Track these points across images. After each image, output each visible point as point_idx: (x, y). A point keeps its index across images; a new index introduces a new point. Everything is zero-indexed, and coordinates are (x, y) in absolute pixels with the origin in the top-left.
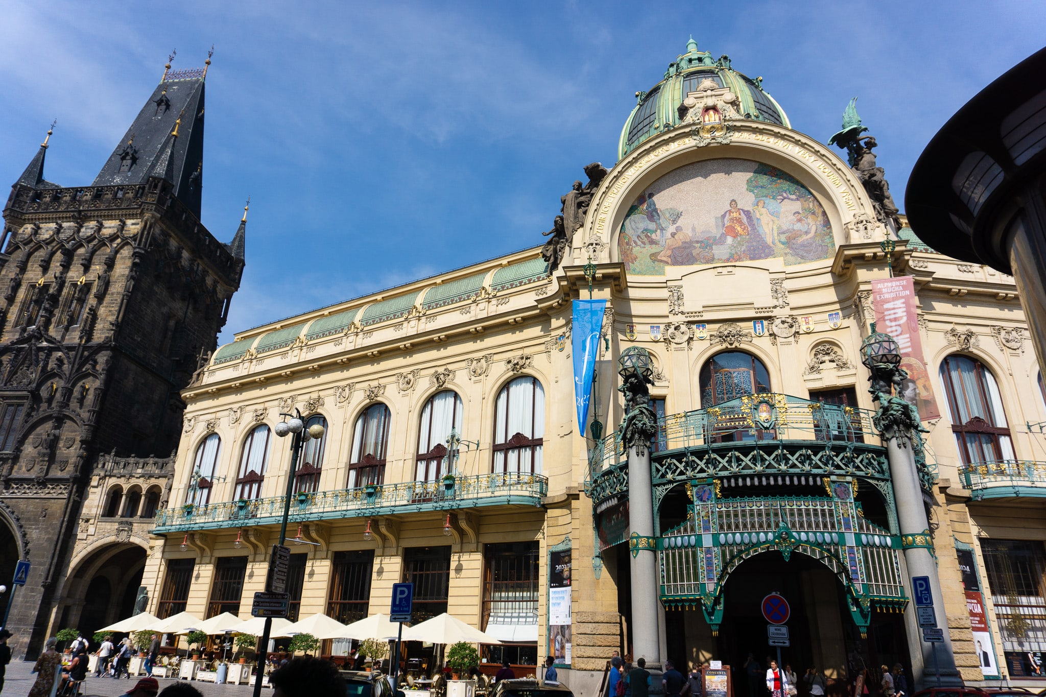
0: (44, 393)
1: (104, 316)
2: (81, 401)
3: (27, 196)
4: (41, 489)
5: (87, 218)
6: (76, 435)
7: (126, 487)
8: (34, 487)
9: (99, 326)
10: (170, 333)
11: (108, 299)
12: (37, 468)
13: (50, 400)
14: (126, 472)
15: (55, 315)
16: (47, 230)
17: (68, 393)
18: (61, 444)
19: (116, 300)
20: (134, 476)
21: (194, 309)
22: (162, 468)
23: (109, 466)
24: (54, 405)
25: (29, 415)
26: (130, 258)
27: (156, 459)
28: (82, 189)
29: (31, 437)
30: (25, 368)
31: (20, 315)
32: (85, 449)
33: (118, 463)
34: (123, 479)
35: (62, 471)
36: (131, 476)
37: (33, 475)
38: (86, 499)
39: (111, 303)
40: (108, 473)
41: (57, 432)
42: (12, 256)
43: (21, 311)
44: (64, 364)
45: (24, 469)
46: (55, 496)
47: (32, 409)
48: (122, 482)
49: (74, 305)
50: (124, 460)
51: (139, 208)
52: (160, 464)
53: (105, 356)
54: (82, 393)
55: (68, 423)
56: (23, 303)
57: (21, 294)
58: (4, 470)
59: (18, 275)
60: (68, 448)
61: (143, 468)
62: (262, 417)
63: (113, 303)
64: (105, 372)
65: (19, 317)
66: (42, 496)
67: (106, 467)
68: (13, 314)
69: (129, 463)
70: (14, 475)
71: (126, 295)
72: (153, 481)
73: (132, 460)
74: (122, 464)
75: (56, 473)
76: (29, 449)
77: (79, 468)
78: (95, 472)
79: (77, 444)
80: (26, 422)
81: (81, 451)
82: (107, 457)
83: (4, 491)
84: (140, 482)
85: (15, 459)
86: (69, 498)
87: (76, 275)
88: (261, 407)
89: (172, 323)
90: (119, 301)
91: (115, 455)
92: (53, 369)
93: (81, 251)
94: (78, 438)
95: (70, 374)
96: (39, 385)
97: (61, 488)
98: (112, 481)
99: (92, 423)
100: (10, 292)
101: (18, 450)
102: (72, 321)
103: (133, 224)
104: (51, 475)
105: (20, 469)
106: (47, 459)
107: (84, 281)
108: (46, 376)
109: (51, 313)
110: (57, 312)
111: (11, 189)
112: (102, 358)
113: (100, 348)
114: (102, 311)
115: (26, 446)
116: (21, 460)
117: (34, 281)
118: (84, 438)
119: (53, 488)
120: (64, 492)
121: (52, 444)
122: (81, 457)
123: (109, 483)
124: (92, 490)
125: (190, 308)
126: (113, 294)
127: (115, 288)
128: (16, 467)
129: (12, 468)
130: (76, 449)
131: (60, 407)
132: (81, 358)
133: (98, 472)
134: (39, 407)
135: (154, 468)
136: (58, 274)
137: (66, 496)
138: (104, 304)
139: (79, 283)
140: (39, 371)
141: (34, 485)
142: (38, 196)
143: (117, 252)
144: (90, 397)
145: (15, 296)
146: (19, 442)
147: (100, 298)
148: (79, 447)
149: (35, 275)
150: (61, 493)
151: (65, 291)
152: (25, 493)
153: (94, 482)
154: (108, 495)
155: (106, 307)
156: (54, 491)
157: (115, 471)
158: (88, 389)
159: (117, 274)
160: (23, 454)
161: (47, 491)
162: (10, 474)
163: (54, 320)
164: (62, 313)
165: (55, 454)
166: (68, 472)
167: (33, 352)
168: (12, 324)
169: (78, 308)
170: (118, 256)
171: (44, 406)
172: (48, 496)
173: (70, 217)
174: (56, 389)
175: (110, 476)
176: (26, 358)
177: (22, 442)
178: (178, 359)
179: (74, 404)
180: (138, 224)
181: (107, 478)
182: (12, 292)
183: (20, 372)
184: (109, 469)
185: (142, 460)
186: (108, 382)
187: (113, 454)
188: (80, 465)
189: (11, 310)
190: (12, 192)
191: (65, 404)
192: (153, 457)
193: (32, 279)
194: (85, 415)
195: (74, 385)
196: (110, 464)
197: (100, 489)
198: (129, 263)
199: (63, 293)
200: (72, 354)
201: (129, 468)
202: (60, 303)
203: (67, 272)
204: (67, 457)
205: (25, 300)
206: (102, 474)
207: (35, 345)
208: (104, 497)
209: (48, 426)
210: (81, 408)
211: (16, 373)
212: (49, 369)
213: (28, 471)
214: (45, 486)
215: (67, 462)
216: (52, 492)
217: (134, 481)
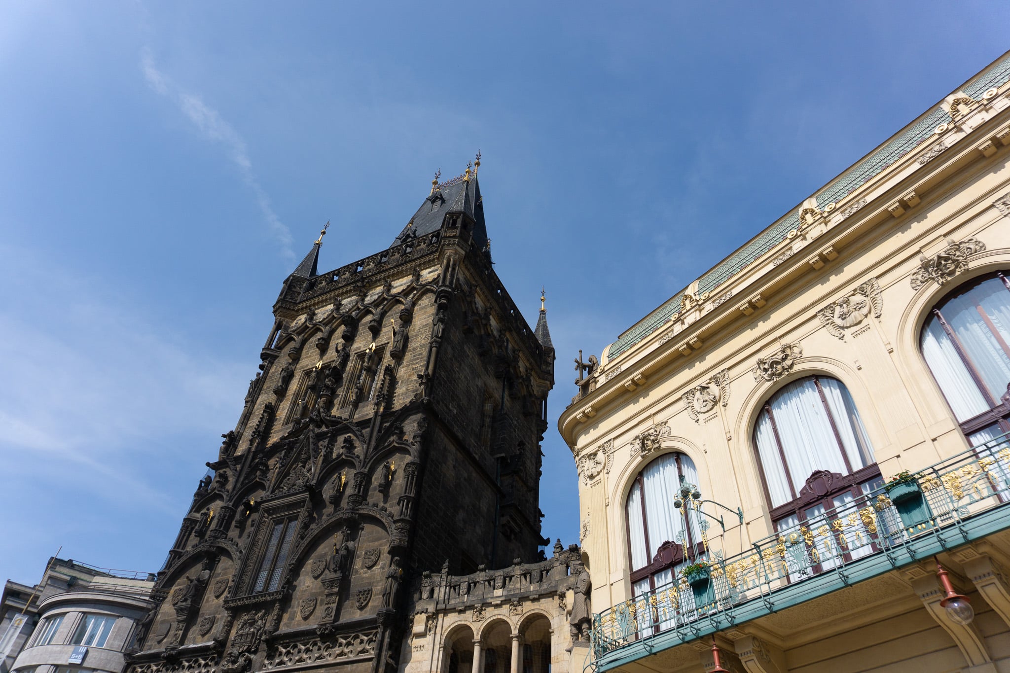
0: (328, 492)
1: (406, 377)
2: (385, 488)
3: (300, 288)
4: (328, 648)
5: (372, 285)
6: (381, 545)
7: (477, 629)
8: (316, 648)
9: (400, 390)
10: (488, 420)
11: (408, 356)
12: (320, 611)
13: (336, 500)
14: (471, 598)
15: (338, 396)
16: (323, 312)
17: (364, 481)
18: (358, 564)
19: (421, 354)
20: (490, 605)
21: (510, 395)
22: (541, 580)
23: (441, 592)
24: (344, 503)
25: (306, 526)
26: (432, 305)
27: (526, 566)
28: (365, 259)
29: (310, 561)
30: (300, 465)
31: (292, 409)
32: (398, 564)
33: (455, 587)
34: (469, 613)
35: (361, 608)
36: (486, 605)
37: (313, 624)
38: (406, 661)
39: (413, 360)
40: (441, 606)
41: (351, 544)
42: (283, 351)
43: (294, 403)
44: (355, 447)
45: (299, 617)
46: (352, 657)
47: (311, 519)
48: (467, 619)
49: (362, 378)
50: (466, 578)
51: (436, 251)
52: (536, 574)
53: (414, 421)
54: (386, 477)
55: (368, 529)
56: (297, 395)
57: (294, 386)
58: (268, 625)
59: (290, 364)
60: (370, 568)
61: (504, 586)
62: (788, 362)
63: (417, 359)
64: (418, 439)
65: (291, 411)
66: (330, 660)
67: (435, 595)
68: (283, 409)
69: (475, 583)
70: (283, 629)
71: (435, 341)
72: (529, 608)
73: (480, 576)
74: (464, 586)
75: (352, 614)
76: (306, 583)
77: (392, 596)
78: (419, 607)
79: (386, 558)
80: (302, 538)
81: (393, 567)
82: (436, 578)
83: (266, 662)
84: (504, 613)
85: (285, 600)
86: (379, 656)
87: (364, 343)
88: (776, 347)
89: (488, 407)
90: (425, 353)
91: (449, 574)
92: (339, 456)
93: (369, 318)
94: (386, 548)
95: (365, 458)
96: (322, 481)
97: (362, 642)
98: (450, 621)
99: (407, 518)
100: (280, 383)
101: (289, 584)
102: (361, 397)
103: (430, 273)
104: (345, 619)
105: (292, 618)
106: (336, 590)
107: (374, 348)
108: (332, 467)
109: (334, 394)
110: (341, 392)
111: (282, 285)
112: (411, 427)
113: (407, 411)
114: (402, 372)
115: (301, 578)
116: (295, 602)
117: (309, 367)
118: (396, 543)
119: (348, 644)
120: (368, 647)
121: (345, 562)
122: (392, 576)
123: (446, 625)
124: (416, 642)
125: (506, 393)
126: (414, 349)
127: (416, 342)
128: (286, 617)
129: (279, 619)
130: (383, 568)
131: (354, 502)
132: (379, 431)
133: (424, 605)
134: (320, 515)
135: (525, 583)
136: (340, 348)
137: (372, 654)
138: (405, 363)
139: (368, 351)
140: (320, 462)
141: (315, 644)
142: (312, 286)
143: (414, 304)
144: (399, 482)
145: (286, 389)
146: (291, 570)
147: (398, 356)
148: (388, 563)
149: (312, 360)
150: (363, 651)
151: (350, 365)
152: (300, 660)
153: (418, 627)
154: (445, 648)
155: (407, 366)
156: (350, 648)
157: (452, 602)
158: (394, 472)
159: (417, 328)
160: (297, 594)
161: (337, 650)
162: (277, 629)
163: (337, 401)
164: (348, 392)
165: (350, 582)
166: (376, 606)
167: (311, 440)
168: (282, 422)
169: (369, 380)
170: (416, 308)
171: (330, 509)
172: (340, 660)
173: (350, 291)
174: (346, 484)
175: (446, 612)
176: (302, 450)
177: (295, 571)
178: (503, 455)
179: (375, 496)
180: (438, 270)
181: (441, 616)
182: (283, 383)
183: (292, 472)
184: (441, 598)
185: (499, 573)
186: (424, 453)
187: (445, 571)
188: (393, 591)
189: (281, 406)
190: (284, 288)
191: (361, 497)
192: (519, 564)
193: (307, 366)
194: (394, 509)
195: (372, 470)
196: (443, 589)
197: (429, 638)
198: (432, 310)
199: (348, 369)
200: (366, 431)
201: (478, 591)
202: (345, 380)
203: (351, 345)
204: (369, 584)
205: (299, 391)
206: (431, 608)
207: (313, 431)
208: (439, 654)
209: (337, 538)
210: (385, 501)
211: (287, 474)
212: (334, 456)
213: (306, 618)
214: (335, 643)
215: (370, 591)
216: (346, 650)
217: (491, 614)
